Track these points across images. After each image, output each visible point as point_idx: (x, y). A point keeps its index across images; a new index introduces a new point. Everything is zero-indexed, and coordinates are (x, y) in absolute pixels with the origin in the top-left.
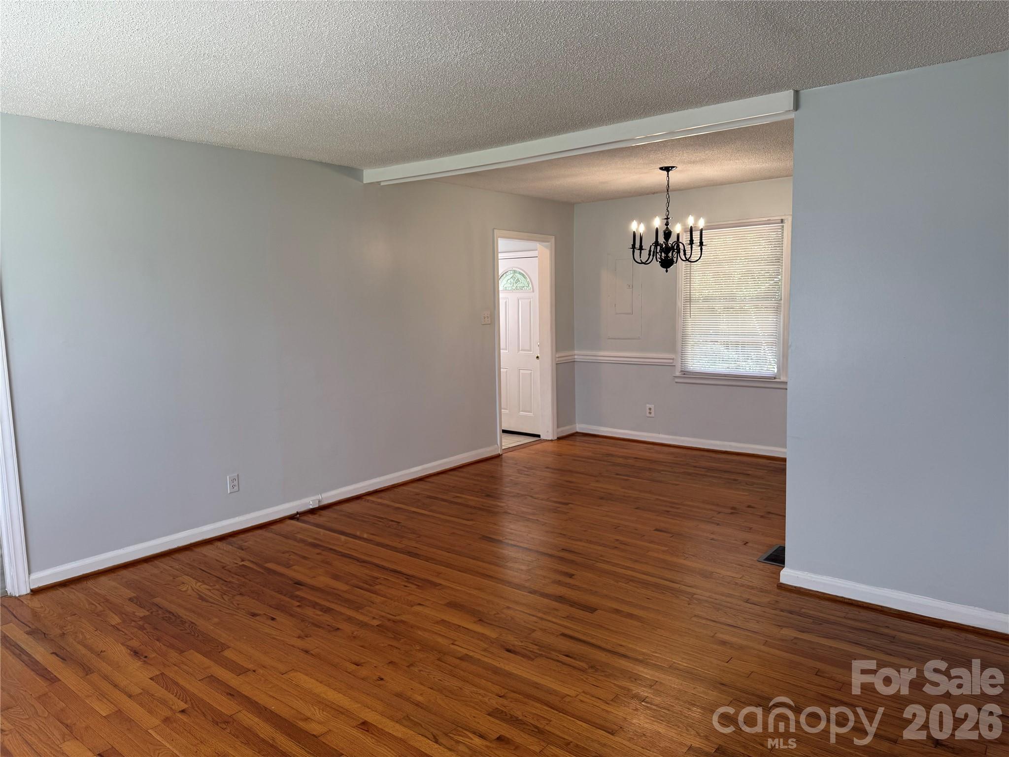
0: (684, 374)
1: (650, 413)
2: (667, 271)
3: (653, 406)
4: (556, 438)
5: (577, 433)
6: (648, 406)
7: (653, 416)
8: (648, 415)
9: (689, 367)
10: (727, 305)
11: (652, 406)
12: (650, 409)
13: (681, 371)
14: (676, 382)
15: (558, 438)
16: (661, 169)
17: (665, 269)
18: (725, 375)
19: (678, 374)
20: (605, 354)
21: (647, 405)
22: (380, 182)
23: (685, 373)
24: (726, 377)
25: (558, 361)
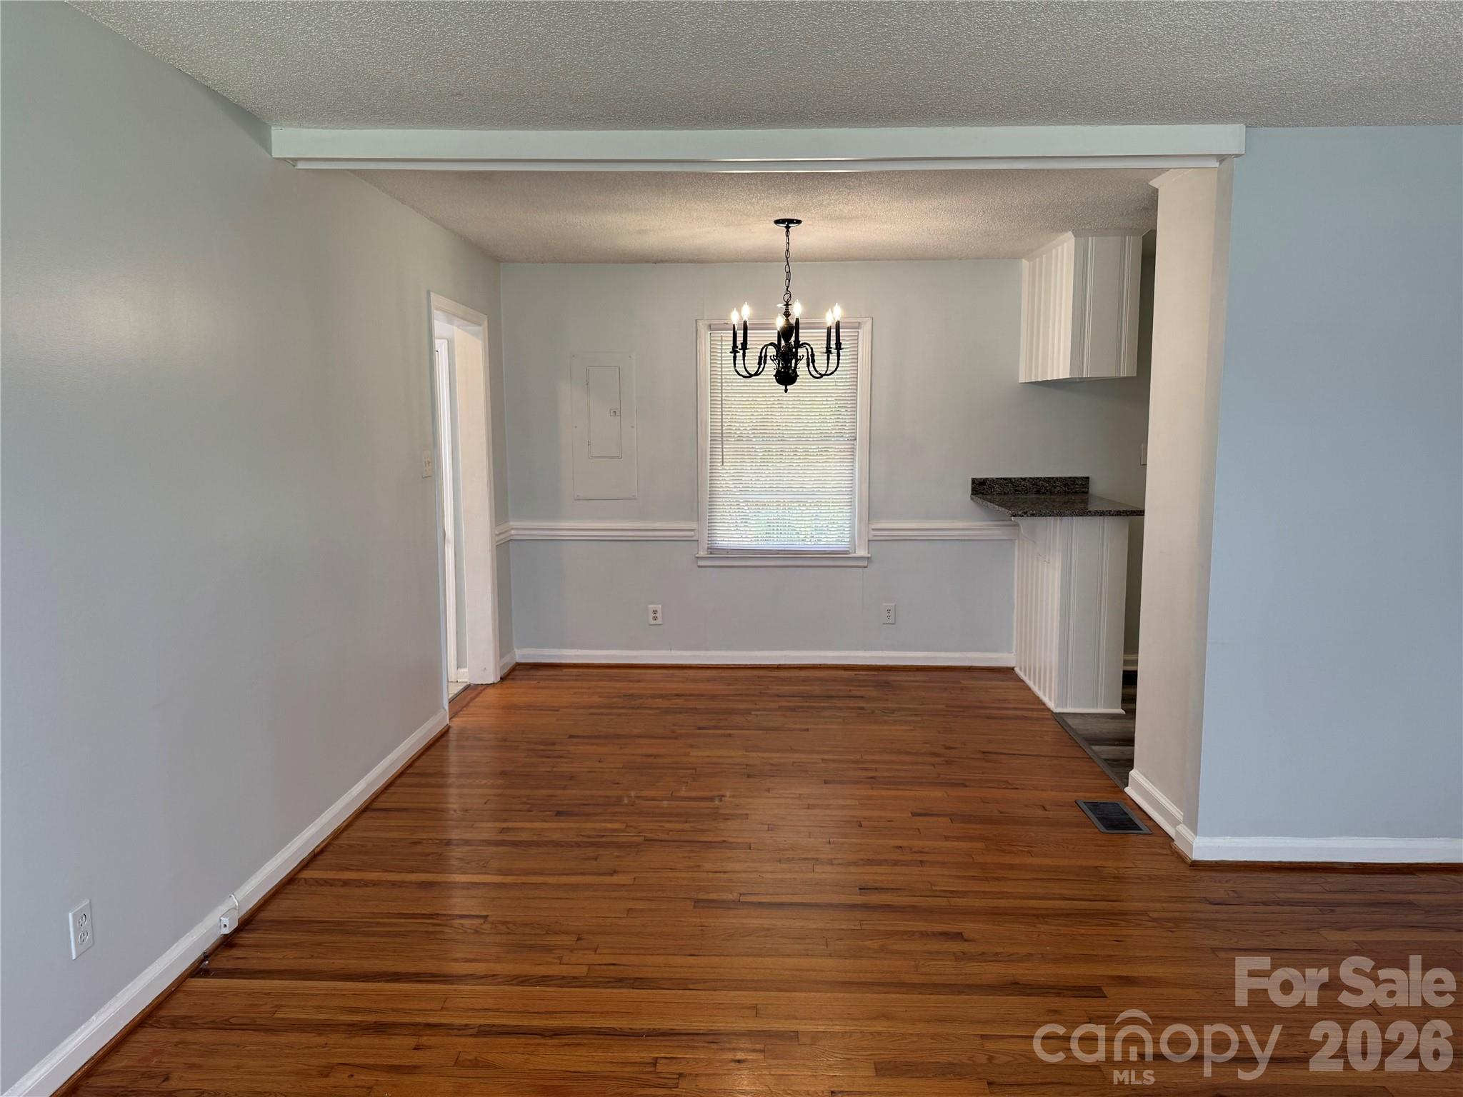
0: (711, 553)
1: (655, 618)
2: (786, 391)
3: (660, 606)
4: (499, 679)
5: (518, 664)
6: (652, 607)
7: (660, 623)
8: (652, 622)
9: (717, 542)
10: (768, 446)
11: (658, 607)
12: (655, 612)
13: (708, 549)
14: (699, 567)
15: (501, 678)
16: (777, 222)
17: (783, 387)
18: (778, 552)
19: (702, 553)
20: (568, 526)
21: (650, 606)
22: (296, 160)
23: (712, 550)
24: (778, 554)
25: (498, 541)
